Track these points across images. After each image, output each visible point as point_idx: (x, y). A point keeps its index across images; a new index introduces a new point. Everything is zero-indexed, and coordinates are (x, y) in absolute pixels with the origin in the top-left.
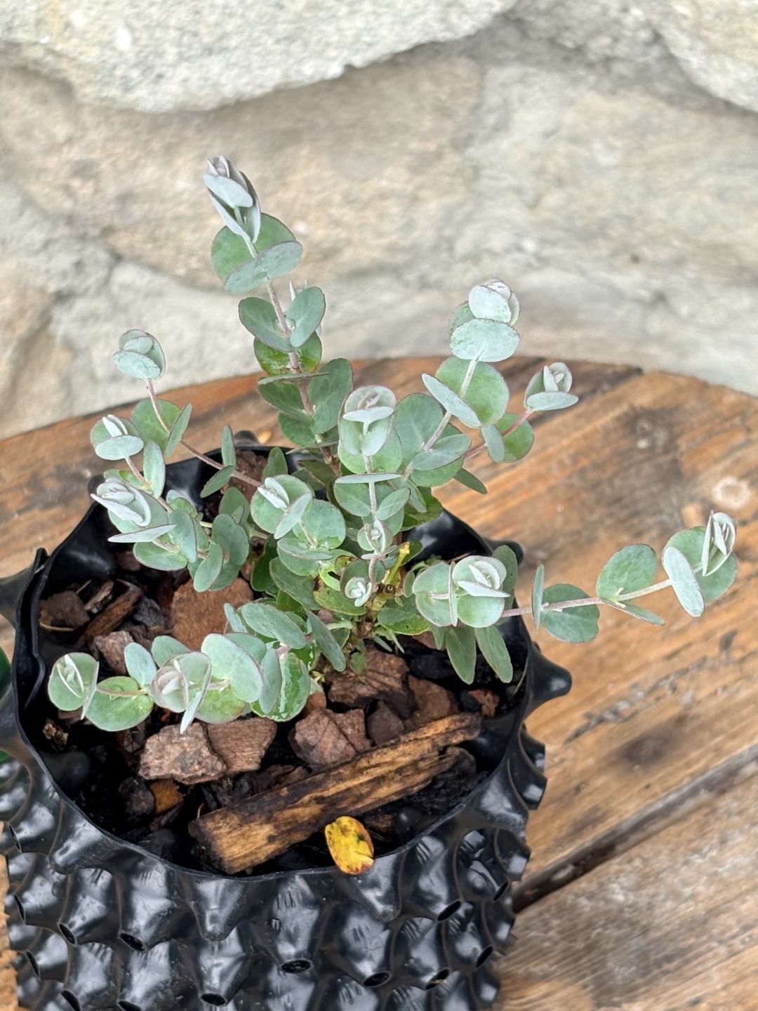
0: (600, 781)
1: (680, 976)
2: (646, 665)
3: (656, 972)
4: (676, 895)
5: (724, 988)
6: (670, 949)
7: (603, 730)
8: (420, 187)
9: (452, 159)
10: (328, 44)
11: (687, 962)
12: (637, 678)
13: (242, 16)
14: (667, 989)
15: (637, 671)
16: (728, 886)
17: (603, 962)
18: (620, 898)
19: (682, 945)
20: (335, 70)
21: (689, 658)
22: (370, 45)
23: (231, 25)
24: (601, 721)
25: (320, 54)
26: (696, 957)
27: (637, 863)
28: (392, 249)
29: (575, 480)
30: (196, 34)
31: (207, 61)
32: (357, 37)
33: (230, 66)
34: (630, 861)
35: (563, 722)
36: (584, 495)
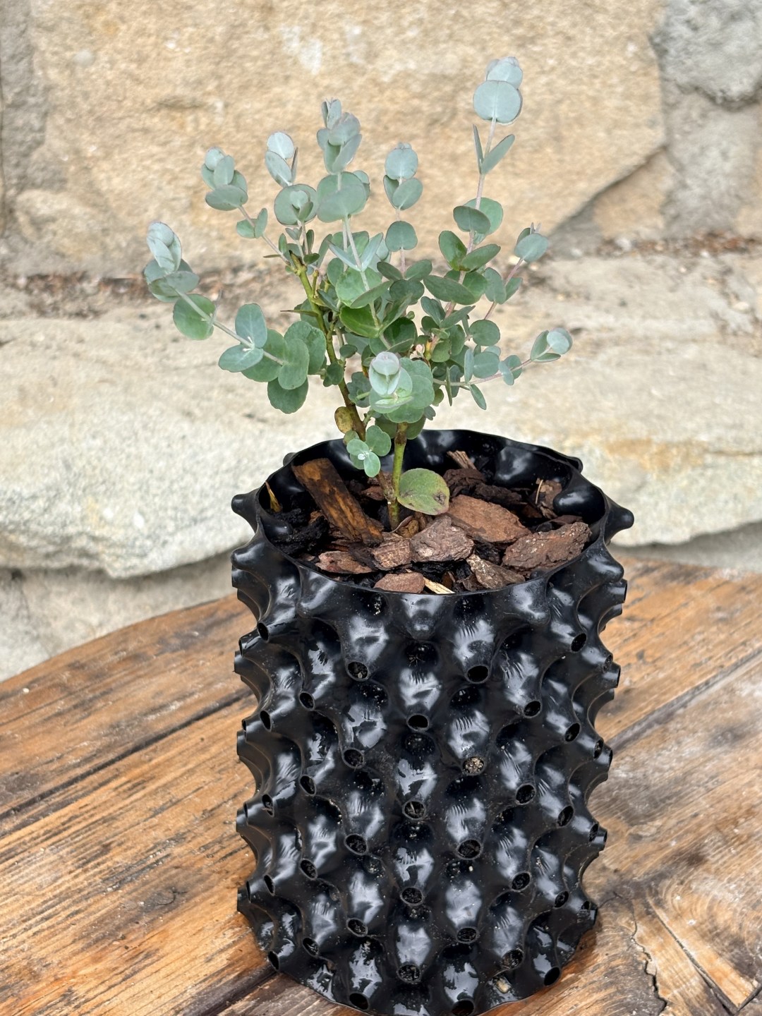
1: (677, 804)
3: (662, 805)
5: (711, 806)
11: (681, 798)
14: (674, 812)
16: (692, 761)
17: (626, 805)
23: (206, 503)
26: (686, 794)
27: (629, 759)
34: (625, 758)
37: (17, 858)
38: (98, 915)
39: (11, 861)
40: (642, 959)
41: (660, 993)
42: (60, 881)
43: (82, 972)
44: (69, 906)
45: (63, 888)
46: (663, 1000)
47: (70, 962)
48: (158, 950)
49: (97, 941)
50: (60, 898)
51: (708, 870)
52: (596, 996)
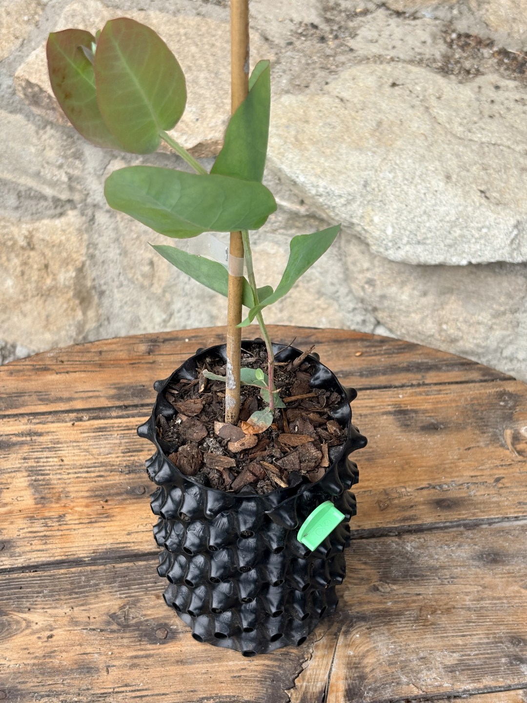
0: (421, 507)
1: (417, 583)
2: (462, 476)
3: (409, 578)
4: (431, 556)
5: (432, 594)
6: (418, 573)
7: (432, 491)
8: (495, 324)
9: (509, 316)
10: (464, 252)
11: (423, 580)
12: (455, 479)
13: (435, 233)
14: (409, 586)
15: (457, 477)
16: (453, 561)
17: (390, 567)
18: (409, 549)
19: (424, 573)
20: (464, 262)
21: (480, 479)
22: (480, 256)
23: (429, 235)
24: (434, 488)
25: (460, 255)
26: (428, 579)
27: (422, 540)
28: (478, 346)
29: (469, 407)
30: (416, 235)
31: (417, 246)
32: (476, 252)
33: (425, 250)
34: (419, 538)
35: (419, 483)
36: (469, 412)
37: (103, 433)
38: (108, 483)
39: (100, 433)
40: (307, 656)
41: (296, 680)
42: (109, 456)
43: (77, 509)
44: (102, 471)
45: (108, 460)
47: (78, 501)
48: (114, 516)
49: (96, 496)
50: (102, 464)
51: (389, 630)
52: (266, 662)
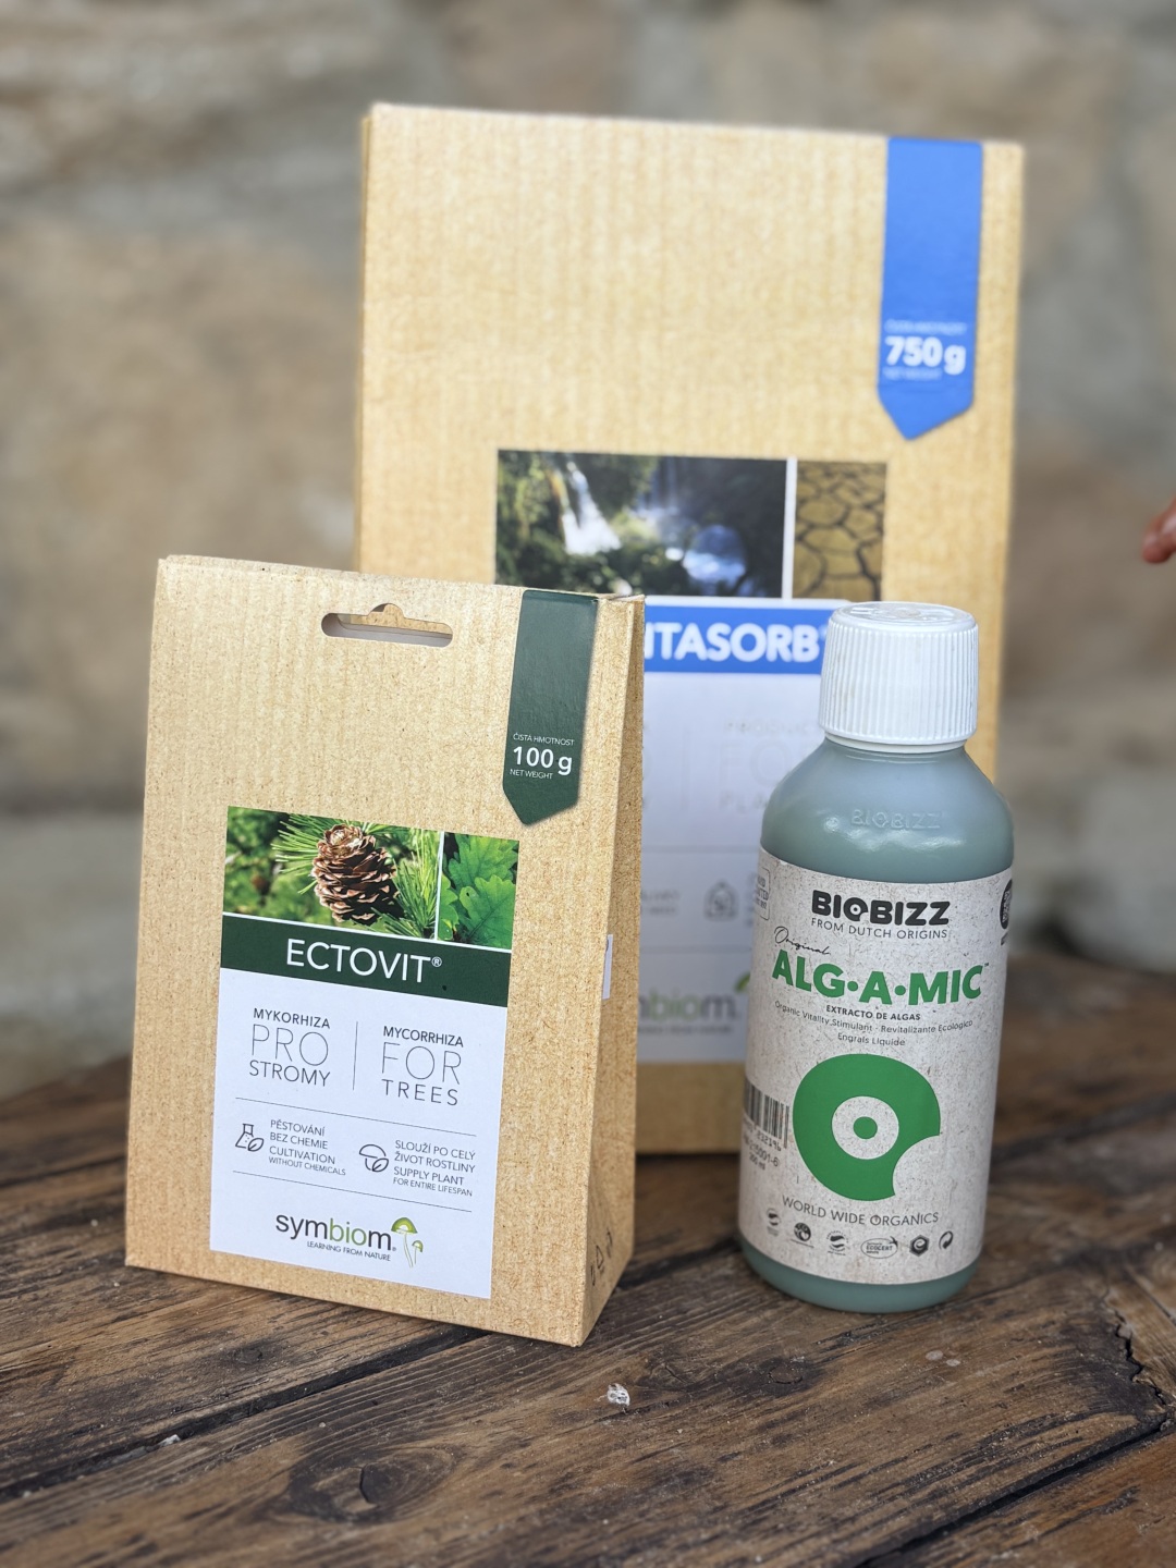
40: (1114, 1321)
41: (1134, 1356)
46: (1138, 1364)
52: (1046, 1351)
